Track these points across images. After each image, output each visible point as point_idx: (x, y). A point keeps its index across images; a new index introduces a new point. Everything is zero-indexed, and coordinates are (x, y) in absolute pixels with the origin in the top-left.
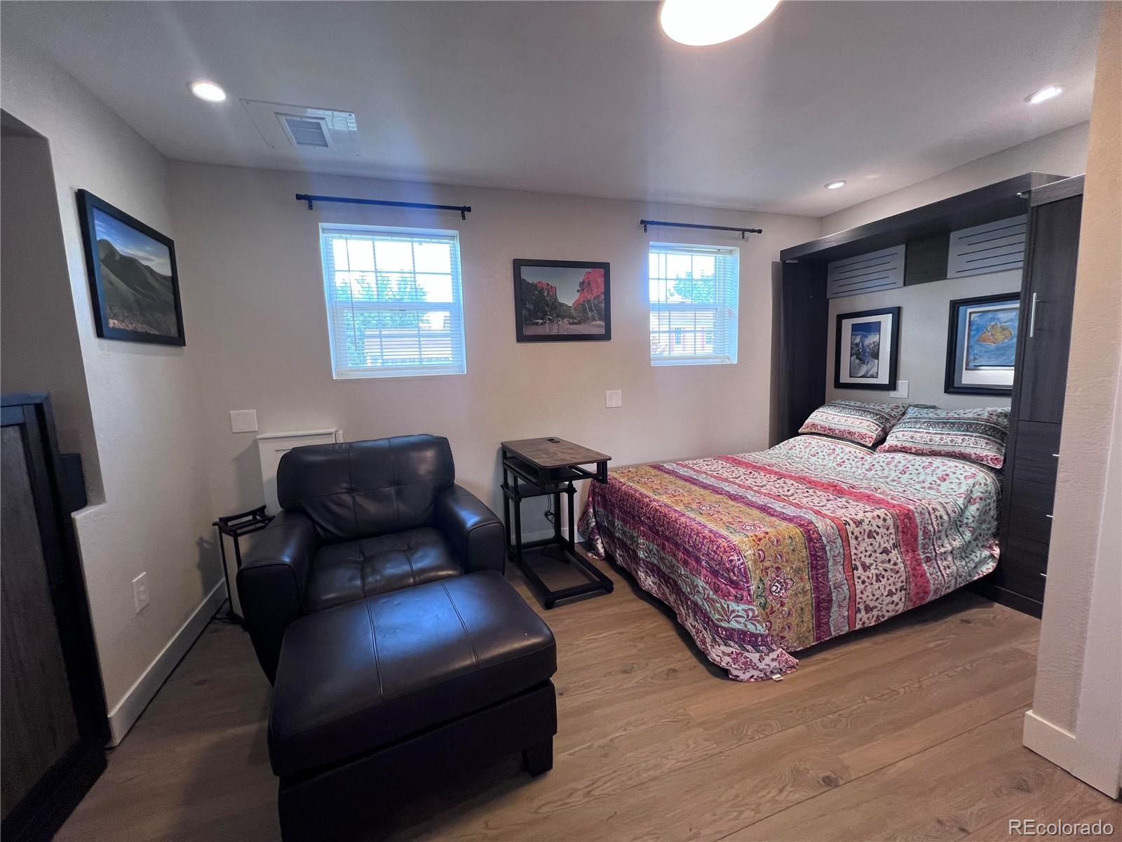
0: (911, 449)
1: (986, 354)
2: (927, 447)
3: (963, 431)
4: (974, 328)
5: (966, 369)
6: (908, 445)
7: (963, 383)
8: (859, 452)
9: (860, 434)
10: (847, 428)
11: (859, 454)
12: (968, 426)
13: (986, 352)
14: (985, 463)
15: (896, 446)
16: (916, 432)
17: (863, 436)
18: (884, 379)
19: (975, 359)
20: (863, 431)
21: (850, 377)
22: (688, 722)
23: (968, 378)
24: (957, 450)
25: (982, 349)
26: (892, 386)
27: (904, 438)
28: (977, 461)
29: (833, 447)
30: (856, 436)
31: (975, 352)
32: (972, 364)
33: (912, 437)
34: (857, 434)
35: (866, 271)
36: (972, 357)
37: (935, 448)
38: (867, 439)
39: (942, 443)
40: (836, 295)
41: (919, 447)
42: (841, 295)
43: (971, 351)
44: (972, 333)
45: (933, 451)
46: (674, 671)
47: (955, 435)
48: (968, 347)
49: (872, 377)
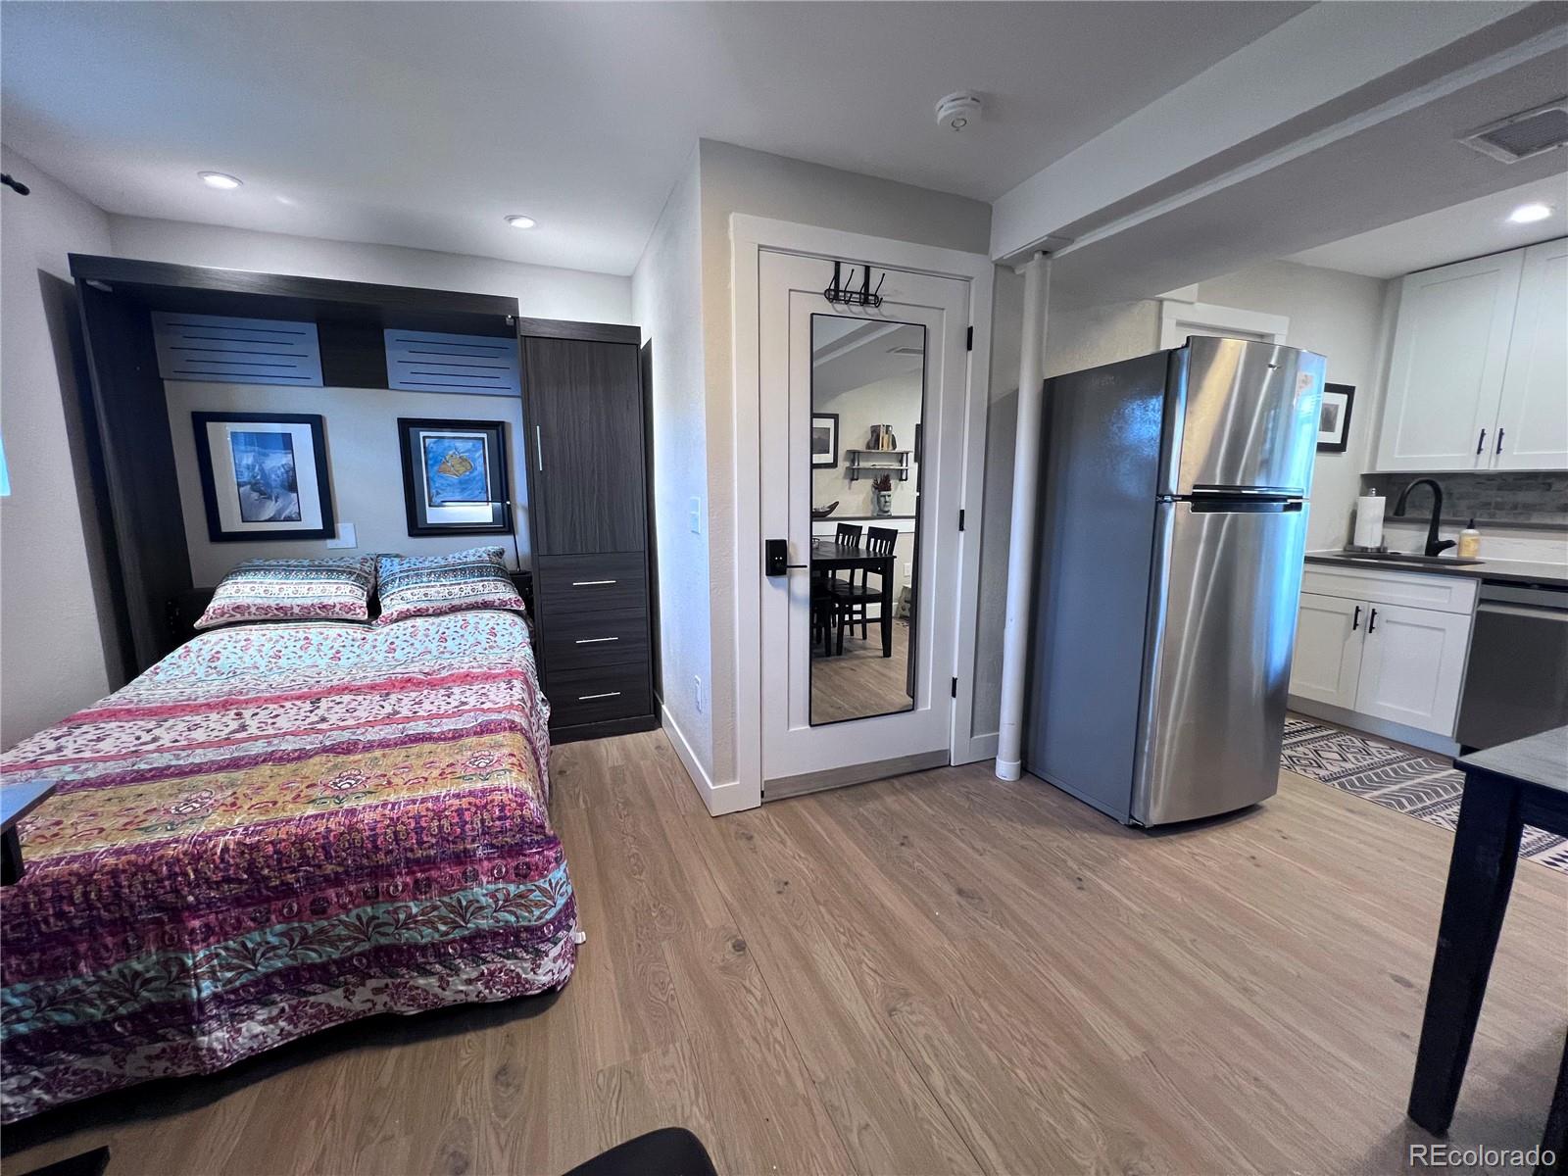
0: (428, 610)
1: (448, 488)
2: (446, 603)
3: (478, 577)
4: (431, 455)
5: (430, 506)
6: (423, 605)
7: (428, 522)
8: (356, 632)
9: (343, 606)
10: (316, 601)
11: (355, 635)
12: (479, 570)
13: (449, 485)
14: (508, 607)
15: (408, 610)
16: (427, 587)
17: (350, 608)
18: (313, 521)
19: (438, 493)
20: (349, 600)
21: (243, 521)
22: (628, 1072)
23: (434, 516)
24: (480, 599)
25: (444, 482)
26: (328, 531)
27: (415, 598)
28: (501, 607)
29: (301, 635)
30: (337, 609)
31: (437, 485)
32: (437, 500)
33: (426, 595)
34: (338, 606)
35: (250, 347)
36: (434, 491)
37: (456, 602)
38: (358, 611)
39: (463, 594)
40: (178, 376)
41: (436, 605)
42: (191, 377)
43: (431, 483)
44: (430, 462)
45: (453, 607)
46: (502, 1071)
47: (473, 582)
48: (427, 478)
49: (289, 519)
